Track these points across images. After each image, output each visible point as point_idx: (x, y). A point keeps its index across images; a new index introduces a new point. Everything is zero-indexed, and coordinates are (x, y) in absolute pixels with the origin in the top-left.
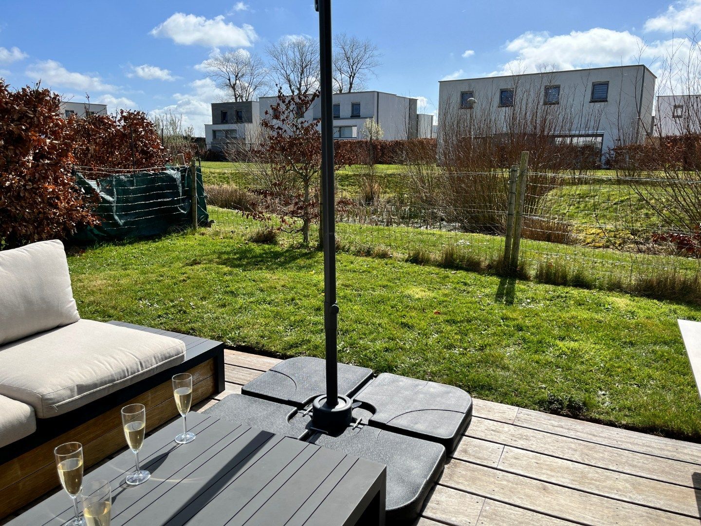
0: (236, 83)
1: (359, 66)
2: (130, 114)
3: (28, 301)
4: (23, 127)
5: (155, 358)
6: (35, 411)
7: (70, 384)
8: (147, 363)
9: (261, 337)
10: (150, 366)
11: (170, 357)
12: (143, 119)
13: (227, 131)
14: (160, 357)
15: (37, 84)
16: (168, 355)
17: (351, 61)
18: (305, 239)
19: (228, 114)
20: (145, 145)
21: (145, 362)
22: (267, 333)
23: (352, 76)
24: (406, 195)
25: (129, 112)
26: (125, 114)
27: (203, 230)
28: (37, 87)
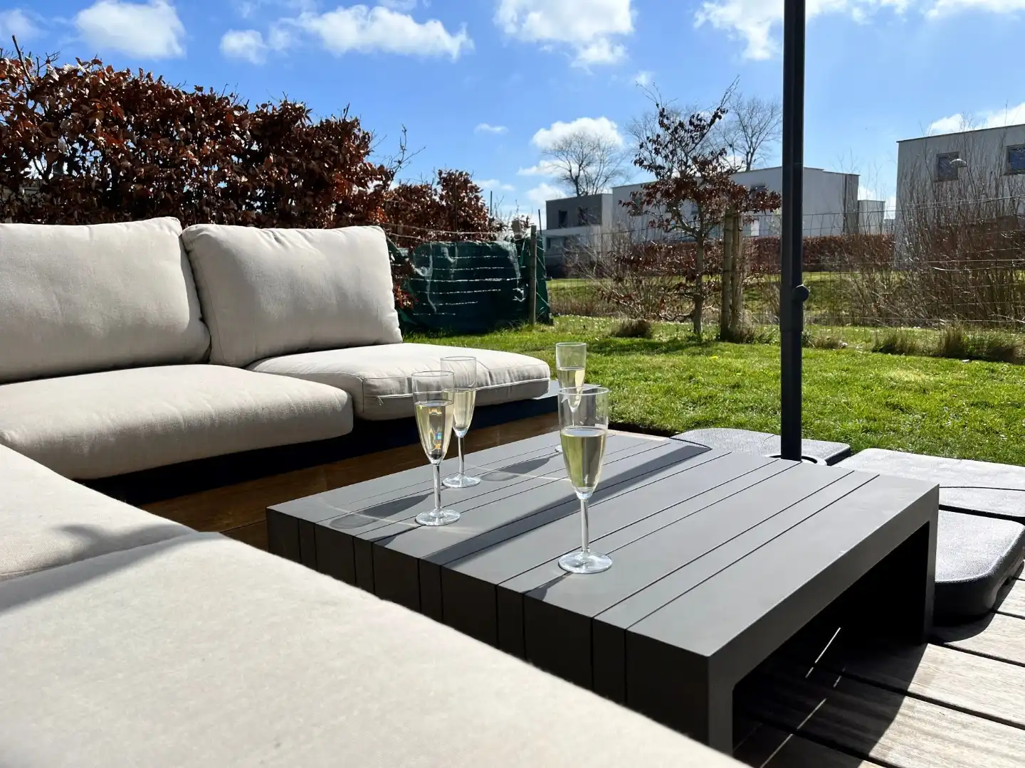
0: (579, 175)
1: (761, 138)
2: (450, 174)
3: (342, 294)
4: (326, 165)
5: (509, 373)
6: (353, 401)
7: (399, 374)
8: (498, 377)
9: (649, 413)
10: (502, 381)
11: (529, 378)
12: (467, 181)
13: (565, 238)
14: (516, 374)
15: (344, 110)
16: (526, 374)
17: (750, 131)
18: (697, 327)
19: (569, 214)
20: (468, 215)
21: (496, 375)
22: (657, 410)
23: (750, 153)
24: (844, 312)
25: (449, 173)
26: (444, 175)
27: (543, 327)
28: (343, 115)
